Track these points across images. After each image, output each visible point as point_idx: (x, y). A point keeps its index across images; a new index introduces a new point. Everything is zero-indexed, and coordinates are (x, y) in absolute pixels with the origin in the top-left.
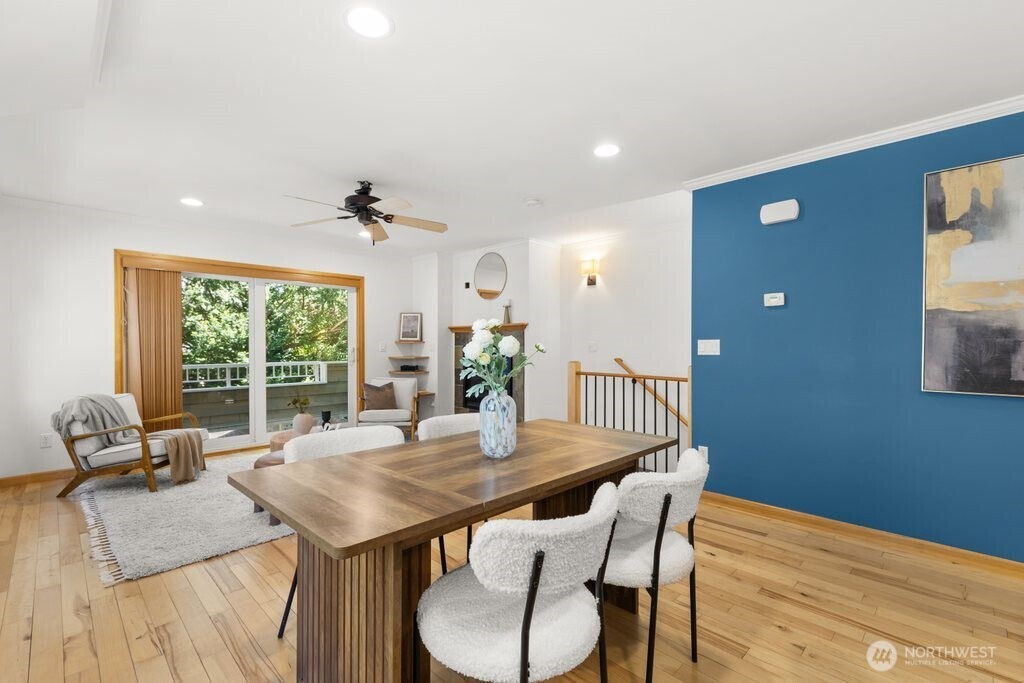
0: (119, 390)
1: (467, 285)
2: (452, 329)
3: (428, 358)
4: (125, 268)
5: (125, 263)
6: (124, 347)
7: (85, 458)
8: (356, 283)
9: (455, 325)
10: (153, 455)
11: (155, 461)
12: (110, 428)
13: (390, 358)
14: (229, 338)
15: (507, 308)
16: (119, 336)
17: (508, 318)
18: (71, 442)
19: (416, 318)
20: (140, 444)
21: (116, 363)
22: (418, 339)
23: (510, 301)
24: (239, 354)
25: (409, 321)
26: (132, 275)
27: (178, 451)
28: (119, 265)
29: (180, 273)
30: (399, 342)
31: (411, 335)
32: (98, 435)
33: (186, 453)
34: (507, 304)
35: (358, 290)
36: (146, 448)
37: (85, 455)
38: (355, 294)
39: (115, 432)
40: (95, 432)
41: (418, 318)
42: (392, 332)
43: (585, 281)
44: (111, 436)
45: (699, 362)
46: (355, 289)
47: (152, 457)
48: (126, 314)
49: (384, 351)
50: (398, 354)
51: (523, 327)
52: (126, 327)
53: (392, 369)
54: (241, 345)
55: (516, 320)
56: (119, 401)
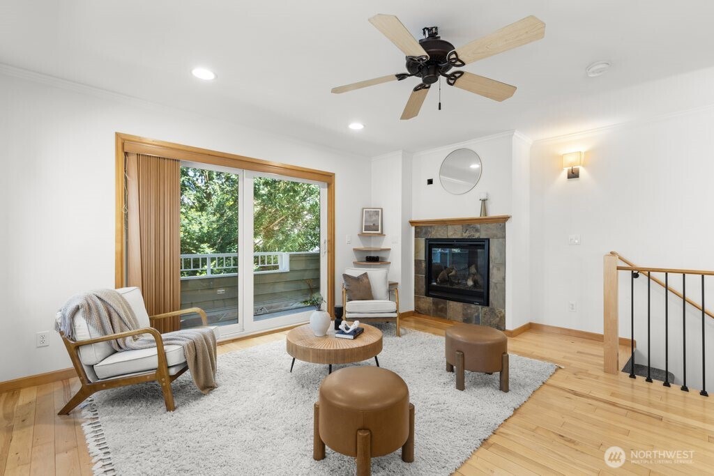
1: (430, 182)
2: (412, 223)
3: (389, 249)
4: (126, 154)
5: (126, 149)
6: (124, 236)
7: (92, 367)
8: (328, 179)
9: (414, 219)
10: (170, 364)
11: (173, 371)
12: (119, 332)
13: (354, 249)
14: (195, 232)
15: (484, 201)
16: (119, 225)
17: (485, 210)
18: (74, 348)
19: (377, 213)
20: (154, 351)
21: (116, 253)
22: (379, 232)
23: (487, 194)
24: (202, 246)
25: (370, 215)
26: (133, 160)
27: (196, 356)
28: (120, 150)
29: (178, 161)
30: (362, 235)
31: (373, 227)
32: (108, 340)
33: (205, 358)
34: (483, 197)
35: (329, 185)
36: (162, 356)
37: (91, 363)
38: (326, 189)
39: (124, 337)
40: (104, 337)
41: (378, 213)
43: (565, 174)
44: (120, 341)
46: (326, 184)
47: (169, 367)
48: (126, 202)
49: (349, 243)
50: (361, 246)
51: (504, 219)
52: (127, 215)
53: (356, 260)
54: (203, 238)
55: (493, 212)
56: (126, 297)
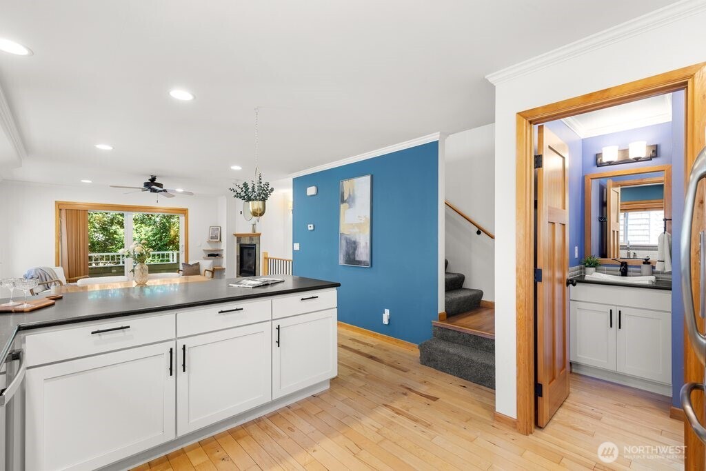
0: (57, 265)
1: (241, 213)
2: (235, 235)
3: (223, 250)
4: (60, 210)
5: (60, 207)
6: (60, 246)
8: (184, 212)
9: (237, 233)
12: (48, 281)
13: (203, 250)
15: (254, 225)
16: (57, 241)
17: (254, 231)
21: (56, 253)
22: (218, 240)
23: (255, 222)
25: (214, 230)
26: (64, 212)
28: (57, 208)
29: (88, 210)
30: (209, 242)
31: (216, 237)
32: (43, 284)
35: (185, 214)
38: (184, 218)
39: (51, 282)
40: (41, 283)
41: (218, 229)
42: (206, 236)
44: (49, 284)
45: (294, 251)
48: (61, 230)
49: (201, 246)
50: (209, 248)
51: (259, 235)
52: (61, 236)
53: (203, 256)
56: (55, 270)
